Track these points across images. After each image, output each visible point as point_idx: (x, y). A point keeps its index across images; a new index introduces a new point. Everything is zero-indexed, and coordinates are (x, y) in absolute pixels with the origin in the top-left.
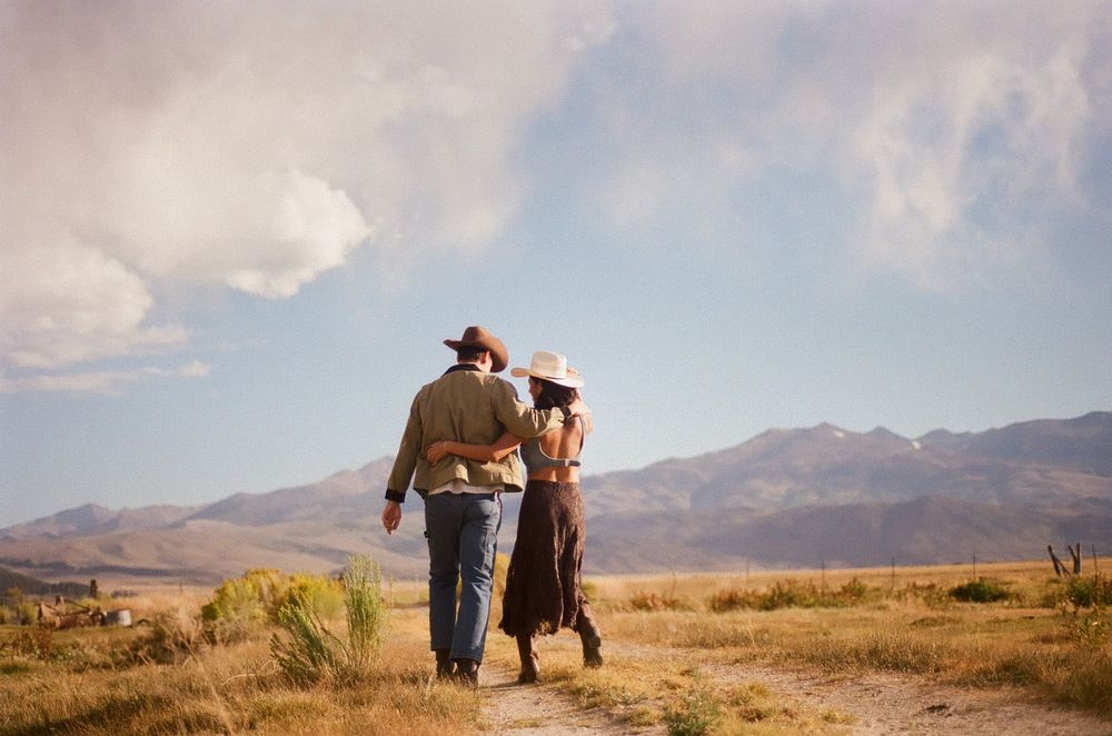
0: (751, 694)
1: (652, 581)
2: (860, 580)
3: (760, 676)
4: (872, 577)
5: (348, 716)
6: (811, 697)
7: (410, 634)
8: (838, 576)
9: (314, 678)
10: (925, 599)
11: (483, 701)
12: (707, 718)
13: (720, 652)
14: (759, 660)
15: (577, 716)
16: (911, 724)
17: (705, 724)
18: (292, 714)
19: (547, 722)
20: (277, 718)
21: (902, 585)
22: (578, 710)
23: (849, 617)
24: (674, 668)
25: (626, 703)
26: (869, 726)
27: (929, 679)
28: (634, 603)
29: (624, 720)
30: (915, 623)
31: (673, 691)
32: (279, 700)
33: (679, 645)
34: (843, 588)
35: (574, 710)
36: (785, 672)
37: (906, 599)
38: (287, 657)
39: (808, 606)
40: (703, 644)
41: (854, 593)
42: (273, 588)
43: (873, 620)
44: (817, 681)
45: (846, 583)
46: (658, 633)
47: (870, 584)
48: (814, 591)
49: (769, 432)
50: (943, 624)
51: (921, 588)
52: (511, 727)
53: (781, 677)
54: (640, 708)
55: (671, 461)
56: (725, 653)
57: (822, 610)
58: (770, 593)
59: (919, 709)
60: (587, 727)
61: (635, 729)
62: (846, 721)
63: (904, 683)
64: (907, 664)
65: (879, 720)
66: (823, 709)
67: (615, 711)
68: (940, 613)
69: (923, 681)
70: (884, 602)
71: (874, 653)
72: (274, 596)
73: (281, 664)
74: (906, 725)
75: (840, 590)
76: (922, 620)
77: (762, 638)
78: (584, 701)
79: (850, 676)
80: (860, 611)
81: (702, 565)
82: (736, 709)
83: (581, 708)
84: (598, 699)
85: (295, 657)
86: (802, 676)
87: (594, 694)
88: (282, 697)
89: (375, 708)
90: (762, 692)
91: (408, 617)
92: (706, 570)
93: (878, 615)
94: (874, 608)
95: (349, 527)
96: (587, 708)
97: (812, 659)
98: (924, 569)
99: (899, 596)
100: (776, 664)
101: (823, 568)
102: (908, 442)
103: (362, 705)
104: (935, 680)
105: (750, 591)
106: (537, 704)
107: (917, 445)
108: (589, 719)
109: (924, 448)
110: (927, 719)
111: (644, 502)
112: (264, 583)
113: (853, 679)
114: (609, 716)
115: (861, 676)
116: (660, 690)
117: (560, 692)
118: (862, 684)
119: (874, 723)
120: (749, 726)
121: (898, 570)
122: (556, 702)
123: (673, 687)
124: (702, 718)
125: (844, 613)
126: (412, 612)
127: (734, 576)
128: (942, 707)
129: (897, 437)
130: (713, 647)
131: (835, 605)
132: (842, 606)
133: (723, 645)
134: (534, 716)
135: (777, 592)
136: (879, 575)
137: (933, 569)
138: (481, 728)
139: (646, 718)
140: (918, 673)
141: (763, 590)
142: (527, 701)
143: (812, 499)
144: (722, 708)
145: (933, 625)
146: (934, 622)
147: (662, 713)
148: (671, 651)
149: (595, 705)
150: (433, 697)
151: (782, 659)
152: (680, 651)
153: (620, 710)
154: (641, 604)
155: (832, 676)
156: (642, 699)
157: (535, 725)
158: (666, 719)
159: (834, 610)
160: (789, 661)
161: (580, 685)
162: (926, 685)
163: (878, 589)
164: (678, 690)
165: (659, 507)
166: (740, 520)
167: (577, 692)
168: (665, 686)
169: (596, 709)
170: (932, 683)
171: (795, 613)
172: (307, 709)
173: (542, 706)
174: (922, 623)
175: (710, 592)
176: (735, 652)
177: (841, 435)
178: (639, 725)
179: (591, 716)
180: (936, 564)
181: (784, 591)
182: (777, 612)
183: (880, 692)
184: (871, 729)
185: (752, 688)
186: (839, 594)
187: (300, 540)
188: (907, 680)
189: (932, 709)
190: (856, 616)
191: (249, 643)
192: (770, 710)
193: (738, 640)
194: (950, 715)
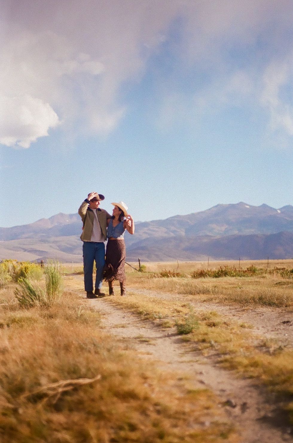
0: (210, 316)
1: (169, 264)
2: (254, 266)
3: (214, 308)
4: (259, 264)
5: (47, 322)
6: (235, 317)
7: (70, 286)
8: (246, 263)
9: (32, 306)
10: (281, 274)
11: (102, 316)
12: (193, 326)
13: (197, 297)
14: (214, 301)
15: (140, 323)
16: (275, 329)
17: (192, 328)
18: (24, 321)
19: (128, 325)
20: (17, 323)
21: (272, 268)
22: (140, 321)
23: (250, 281)
24: (179, 304)
25: (160, 318)
26: (258, 329)
27: (283, 310)
28: (161, 274)
29: (159, 325)
30: (276, 284)
31: (178, 313)
32: (18, 316)
33: (180, 293)
34: (248, 269)
35: (139, 321)
36: (225, 305)
37: (273, 274)
38: (21, 298)
39: (233, 276)
40: (191, 293)
41: (252, 271)
42: (14, 268)
43: (259, 282)
44: (238, 310)
45: (248, 267)
46: (172, 288)
47: (258, 267)
48: (235, 271)
49: (218, 205)
50: (288, 284)
51: (279, 269)
52: (114, 327)
53: (223, 308)
54: (166, 320)
55: (178, 216)
56: (199, 297)
57: (239, 278)
58: (217, 271)
59: (279, 322)
60: (144, 328)
61: (164, 329)
62: (250, 327)
63: (273, 311)
64: (274, 304)
65: (263, 327)
66: (240, 322)
67: (155, 322)
68: (288, 280)
69: (280, 311)
70: (264, 275)
71: (260, 299)
72: (14, 270)
73: (19, 301)
74: (274, 329)
75: (246, 269)
76: (280, 283)
77: (215, 291)
78: (143, 317)
79: (251, 308)
80: (254, 279)
81: (189, 258)
82: (205, 322)
83: (141, 320)
84: (148, 316)
85: (24, 298)
86: (231, 307)
87: (147, 314)
88: (19, 314)
89: (58, 320)
90: (215, 315)
91: (69, 279)
92: (191, 260)
93: (262, 280)
94: (260, 277)
95: (44, 241)
96: (144, 320)
97: (235, 301)
98: (280, 261)
99: (270, 273)
100: (220, 303)
101: (240, 260)
102: (276, 210)
103: (52, 318)
104: (285, 310)
105: (209, 270)
106: (124, 318)
107: (279, 211)
108: (145, 324)
109: (282, 213)
110: (282, 327)
111: (166, 233)
112: (10, 265)
113: (252, 309)
114: (153, 323)
115: (255, 308)
116: (173, 313)
117: (133, 313)
118: (256, 312)
119: (260, 328)
120: (210, 329)
121: (270, 261)
122: (132, 317)
123: (179, 312)
124: (191, 325)
125: (248, 279)
126: (71, 277)
127: (202, 262)
128: (288, 322)
129: (271, 208)
130: (194, 294)
131: (244, 276)
132: (247, 277)
133: (198, 293)
134: (123, 323)
135: (220, 270)
136: (262, 264)
137: (284, 261)
138: (101, 328)
139: (168, 325)
140: (278, 307)
141: (215, 269)
142: (119, 316)
143: (236, 232)
144: (199, 322)
145: (284, 285)
146: (284, 283)
147: (174, 323)
148: (177, 296)
149: (147, 319)
150: (82, 315)
151: (223, 301)
152: (181, 296)
153: (157, 321)
154: (164, 275)
155: (244, 308)
156: (166, 317)
157: (123, 327)
158: (176, 325)
159: (244, 278)
160: (226, 301)
161: (141, 310)
162: (281, 312)
163: (261, 269)
164: (181, 313)
165: (172, 235)
166: (205, 240)
167: (140, 313)
168: (175, 311)
169: (148, 320)
170: (284, 312)
171: (228, 279)
172: (29, 319)
173: (126, 319)
174: (279, 284)
175: (193, 270)
176: (204, 297)
177: (248, 207)
178: (165, 327)
179: (146, 323)
180: (285, 259)
181: (223, 270)
182: (220, 279)
183: (263, 315)
184: (259, 331)
185: (211, 313)
186: (246, 271)
187: (25, 247)
188: (274, 310)
189: (284, 323)
190: (253, 281)
191: (4, 289)
192: (219, 323)
193: (205, 292)
194: (291, 325)
